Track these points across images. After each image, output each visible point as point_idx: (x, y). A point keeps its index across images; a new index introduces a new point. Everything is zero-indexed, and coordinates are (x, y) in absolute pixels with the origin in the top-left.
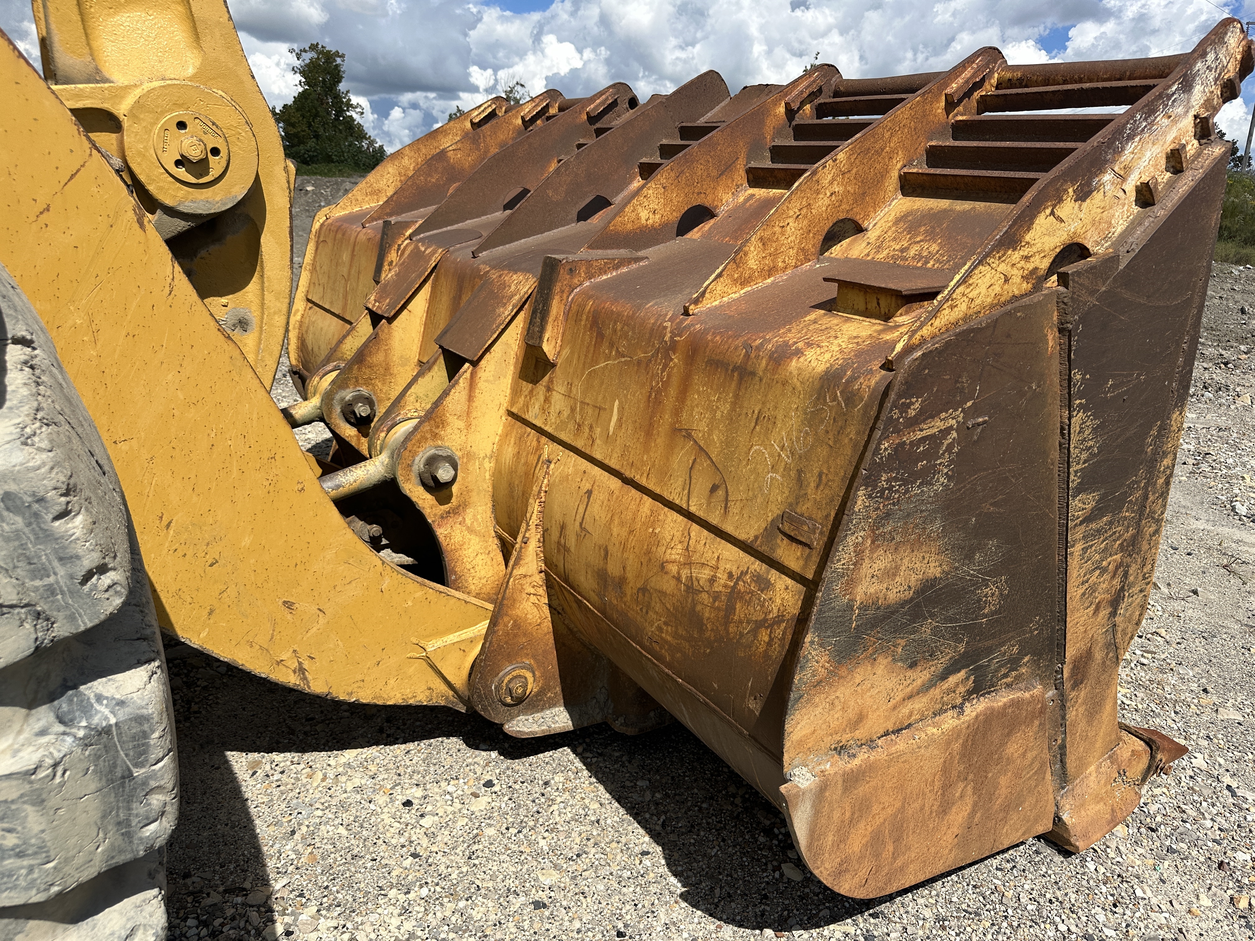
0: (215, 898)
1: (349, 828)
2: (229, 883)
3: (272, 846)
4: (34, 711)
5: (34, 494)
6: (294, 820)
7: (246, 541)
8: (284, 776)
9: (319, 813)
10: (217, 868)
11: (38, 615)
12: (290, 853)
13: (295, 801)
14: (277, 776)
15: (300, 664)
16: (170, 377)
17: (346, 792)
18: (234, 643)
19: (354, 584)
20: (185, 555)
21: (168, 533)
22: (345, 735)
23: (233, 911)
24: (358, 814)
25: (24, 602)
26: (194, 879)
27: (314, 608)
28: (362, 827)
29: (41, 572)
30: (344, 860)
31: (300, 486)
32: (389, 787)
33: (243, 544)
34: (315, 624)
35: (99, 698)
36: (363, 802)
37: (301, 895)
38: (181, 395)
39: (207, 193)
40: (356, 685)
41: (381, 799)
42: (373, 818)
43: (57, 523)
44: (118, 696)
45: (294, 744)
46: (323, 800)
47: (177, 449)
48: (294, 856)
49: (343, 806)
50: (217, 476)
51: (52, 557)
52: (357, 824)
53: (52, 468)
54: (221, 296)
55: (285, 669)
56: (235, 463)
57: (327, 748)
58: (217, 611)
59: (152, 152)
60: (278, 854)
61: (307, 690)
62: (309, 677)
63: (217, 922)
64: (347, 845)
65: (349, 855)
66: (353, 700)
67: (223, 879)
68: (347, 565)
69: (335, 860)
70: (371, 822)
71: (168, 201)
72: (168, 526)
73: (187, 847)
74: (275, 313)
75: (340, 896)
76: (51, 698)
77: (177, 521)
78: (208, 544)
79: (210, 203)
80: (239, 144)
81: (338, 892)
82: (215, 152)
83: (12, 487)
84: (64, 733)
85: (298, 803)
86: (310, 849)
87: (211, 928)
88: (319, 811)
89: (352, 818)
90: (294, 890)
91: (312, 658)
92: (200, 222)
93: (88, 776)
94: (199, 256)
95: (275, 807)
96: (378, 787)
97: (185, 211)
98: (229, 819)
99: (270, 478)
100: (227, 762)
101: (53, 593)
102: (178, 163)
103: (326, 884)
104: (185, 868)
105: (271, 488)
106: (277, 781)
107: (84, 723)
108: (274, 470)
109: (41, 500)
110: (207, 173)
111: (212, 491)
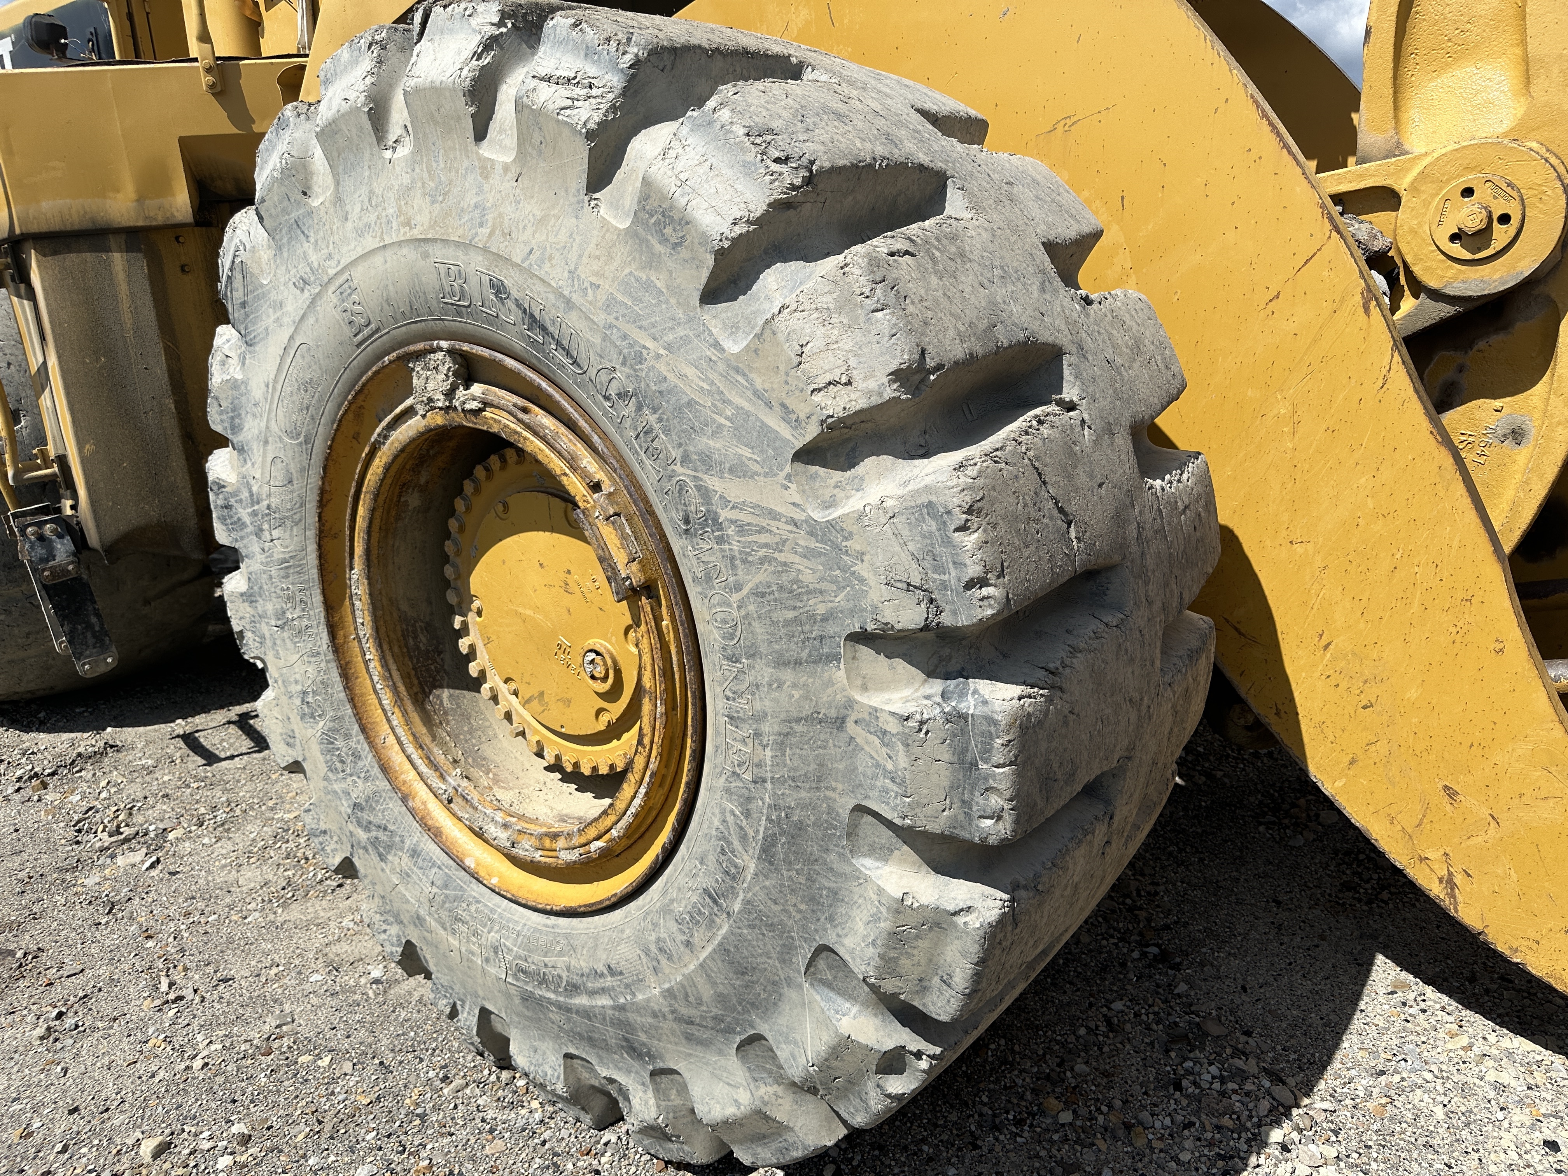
0: (1251, 1066)
1: (1451, 1115)
2: (1277, 1067)
3: (1348, 1069)
4: (931, 680)
5: (945, 507)
6: (1394, 1063)
7: (1413, 694)
8: (1422, 1016)
9: (1429, 1076)
10: (1279, 1047)
11: (931, 601)
12: (1360, 1088)
13: (1411, 1046)
14: (1414, 1011)
15: (1450, 874)
16: (1363, 480)
17: (1481, 1079)
18: (1372, 809)
19: (1551, 803)
20: (1337, 686)
21: (1324, 654)
22: (1535, 1022)
23: (1253, 1088)
24: (1475, 1110)
25: (925, 587)
26: (1250, 1040)
27: (1485, 812)
28: (1467, 1125)
29: (940, 569)
30: (1413, 1140)
31: (1499, 646)
32: (1543, 1111)
33: (1408, 696)
34: (1482, 833)
35: (976, 692)
36: (1493, 1102)
37: (1336, 1133)
38: (1370, 503)
39: (1484, 271)
40: (1525, 943)
41: (1519, 1116)
42: (1490, 1127)
43: (957, 534)
44: (986, 697)
45: (1463, 993)
46: (1444, 1067)
47: (1354, 563)
48: (1362, 1095)
49: (1465, 1090)
50: (1393, 605)
51: (949, 560)
52: (1463, 1118)
53: (963, 490)
54: (1495, 397)
55: (1428, 870)
56: (1418, 595)
57: (1498, 1020)
58: (1360, 764)
59: (1427, 228)
60: (1346, 1080)
61: (1452, 912)
62: (1460, 898)
63: (1231, 1086)
64: (1431, 1128)
65: (1425, 1139)
66: (1515, 960)
67: (1274, 1060)
68: (1545, 772)
69: (1404, 1132)
70: (1484, 1129)
71: (1433, 283)
72: (1326, 647)
73: (1269, 1011)
74: (1559, 423)
75: (1374, 1165)
76: (947, 677)
77: (1337, 645)
78: (1366, 682)
79: (1485, 282)
80: (1541, 206)
81: (1375, 1160)
82: (1505, 219)
83: (934, 498)
84: (938, 704)
85: (1413, 1051)
86: (1384, 1101)
87: (1224, 1087)
88: (1431, 1074)
89: (1463, 1109)
90: (1332, 1122)
91: (1469, 875)
92: (1470, 306)
93: (944, 746)
94: (1476, 348)
95: (1384, 1038)
96: (1529, 1101)
97: (1452, 293)
98: (1328, 1015)
99: (1460, 625)
100: (1371, 963)
101: (945, 588)
102: (1454, 238)
103: (1370, 1143)
104: (1252, 1027)
105: (1458, 638)
106: (1410, 1015)
107: (953, 704)
108: (1466, 616)
109: (949, 513)
110: (1488, 246)
111: (1384, 621)
